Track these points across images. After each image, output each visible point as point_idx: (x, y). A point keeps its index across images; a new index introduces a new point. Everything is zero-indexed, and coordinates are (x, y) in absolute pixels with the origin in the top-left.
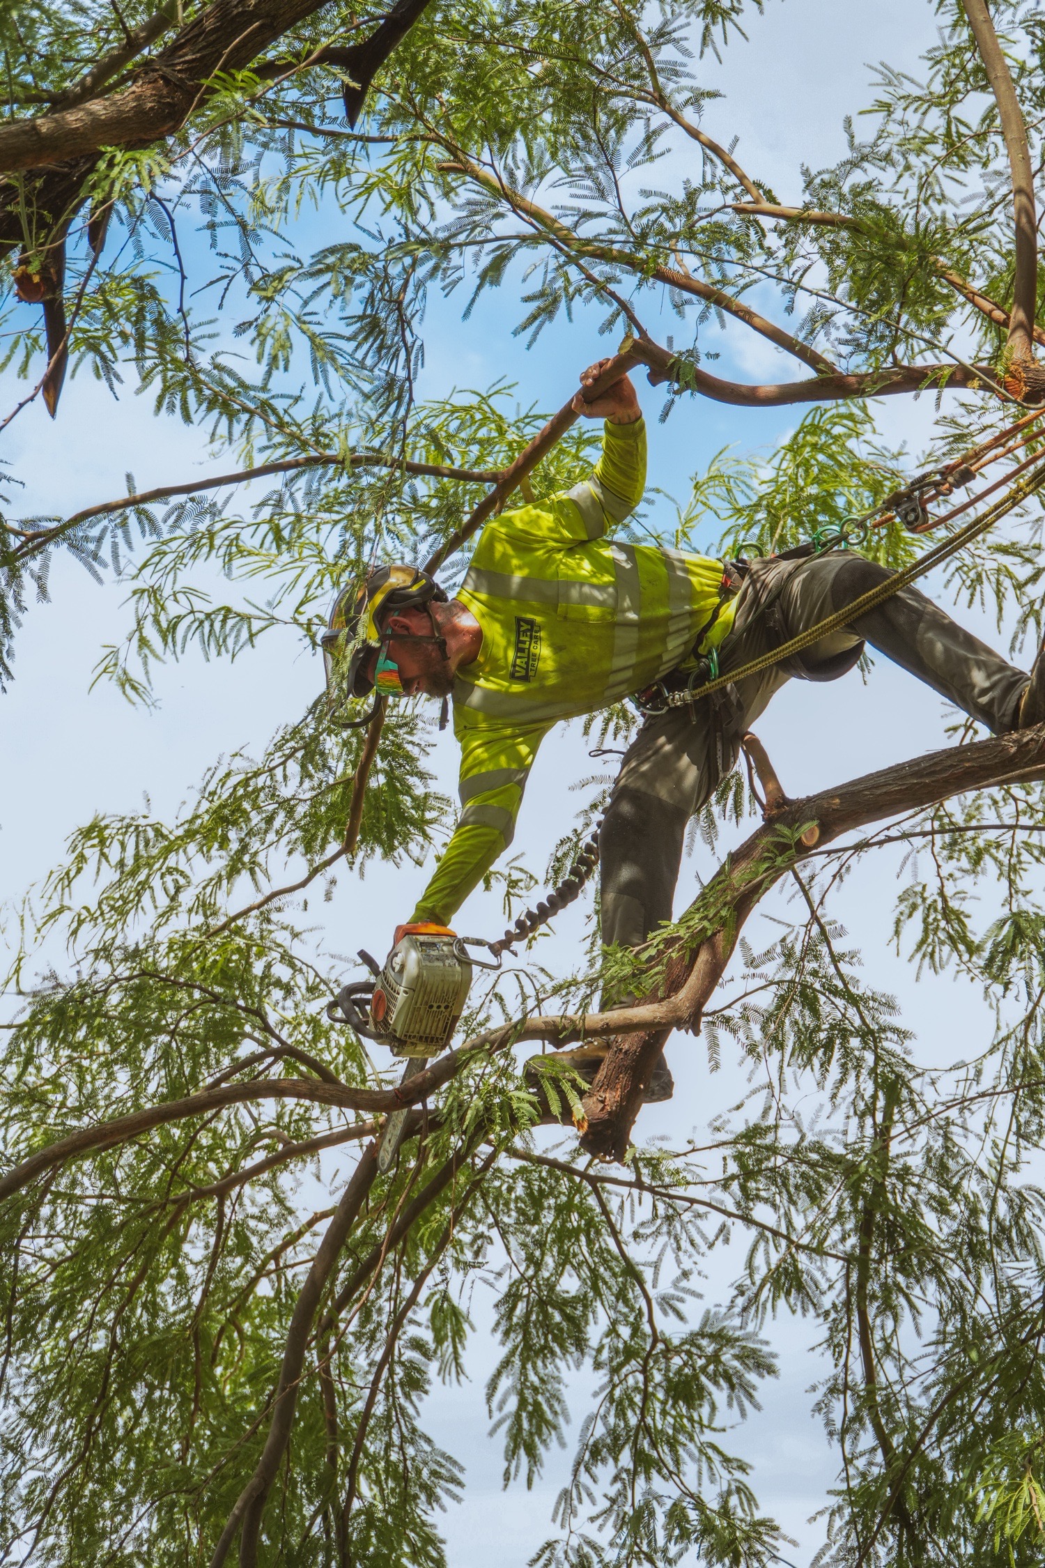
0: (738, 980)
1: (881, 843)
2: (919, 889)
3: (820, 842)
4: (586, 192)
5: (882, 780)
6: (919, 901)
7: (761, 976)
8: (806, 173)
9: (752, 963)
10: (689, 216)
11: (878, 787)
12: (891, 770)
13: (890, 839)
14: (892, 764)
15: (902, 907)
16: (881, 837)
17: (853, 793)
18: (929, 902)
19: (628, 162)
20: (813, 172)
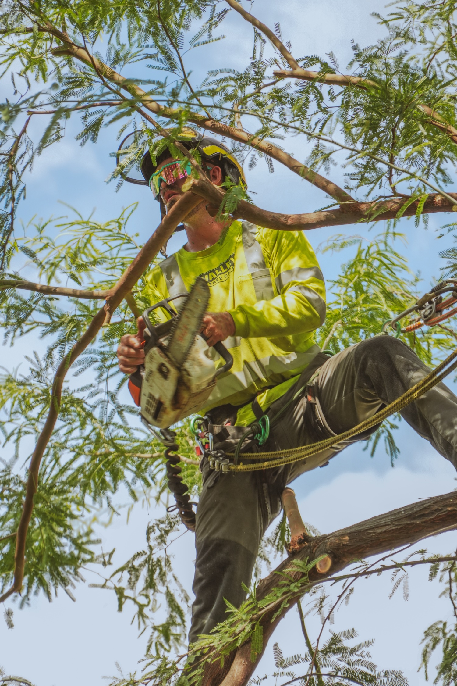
0: (270, 677)
1: (379, 571)
2: (441, 626)
3: (333, 569)
4: (158, 64)
5: (383, 521)
6: (441, 635)
7: (289, 674)
8: (356, 48)
9: (281, 663)
10: (257, 84)
11: (378, 527)
12: (391, 514)
13: (385, 568)
14: (392, 509)
15: (428, 640)
16: (378, 566)
17: (359, 532)
18: (448, 636)
19: (191, 43)
20: (361, 48)
